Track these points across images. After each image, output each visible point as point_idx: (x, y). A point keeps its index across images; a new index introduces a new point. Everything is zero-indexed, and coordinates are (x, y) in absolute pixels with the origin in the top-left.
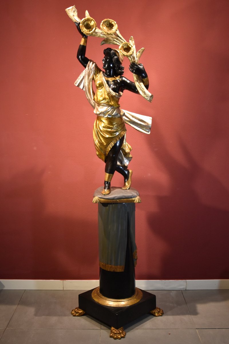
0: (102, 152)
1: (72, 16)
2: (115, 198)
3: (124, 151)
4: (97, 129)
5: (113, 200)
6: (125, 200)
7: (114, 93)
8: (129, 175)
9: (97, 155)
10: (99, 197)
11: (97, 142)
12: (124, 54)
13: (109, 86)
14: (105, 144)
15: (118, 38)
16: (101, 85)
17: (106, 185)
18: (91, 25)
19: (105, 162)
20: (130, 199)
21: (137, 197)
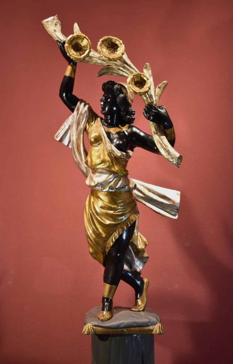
0: (100, 248)
1: (53, 31)
2: (122, 326)
3: (135, 247)
4: (91, 210)
5: (118, 330)
6: (137, 329)
7: (118, 153)
8: (144, 287)
9: (91, 254)
10: (94, 324)
11: (91, 231)
12: (135, 90)
13: (111, 141)
14: (104, 235)
15: (126, 65)
16: (98, 140)
17: (106, 304)
18: (82, 45)
19: (104, 264)
20: (146, 328)
21: (156, 324)
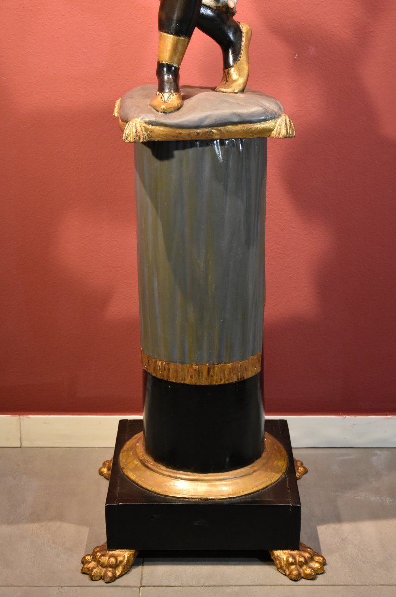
2: (206, 123)
5: (199, 131)
6: (239, 127)
8: (241, 41)
10: (147, 120)
17: (166, 77)
21: (279, 116)
